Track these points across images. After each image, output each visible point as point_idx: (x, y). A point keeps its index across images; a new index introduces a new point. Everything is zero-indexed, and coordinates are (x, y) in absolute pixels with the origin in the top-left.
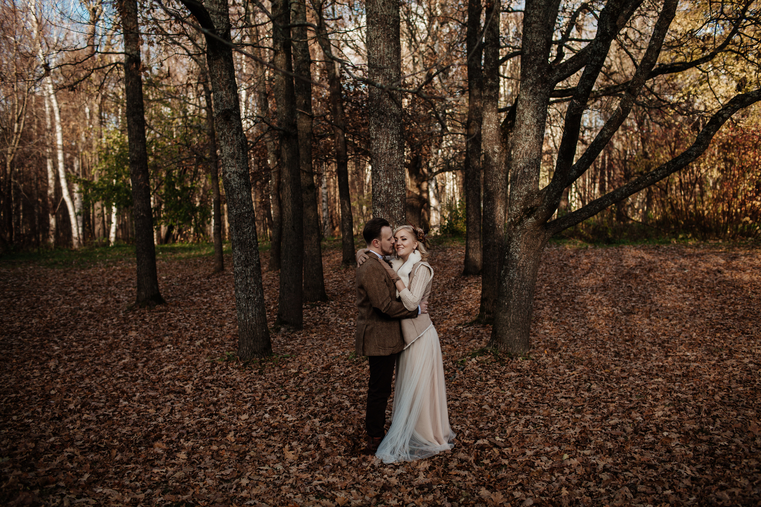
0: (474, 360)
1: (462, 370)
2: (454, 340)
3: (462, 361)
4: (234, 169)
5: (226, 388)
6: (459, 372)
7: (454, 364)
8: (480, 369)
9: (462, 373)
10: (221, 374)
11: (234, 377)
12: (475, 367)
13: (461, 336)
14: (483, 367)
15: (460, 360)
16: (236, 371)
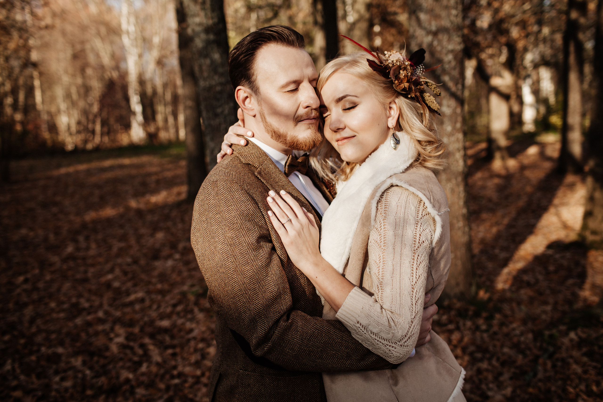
0: (572, 335)
1: (551, 356)
2: (540, 277)
3: (551, 336)
4: (197, 20)
5: (167, 348)
6: (545, 364)
7: (535, 339)
8: (585, 359)
9: (549, 364)
10: (181, 318)
11: (194, 326)
12: (575, 353)
13: (551, 268)
14: (590, 354)
15: (547, 333)
16: (200, 316)
